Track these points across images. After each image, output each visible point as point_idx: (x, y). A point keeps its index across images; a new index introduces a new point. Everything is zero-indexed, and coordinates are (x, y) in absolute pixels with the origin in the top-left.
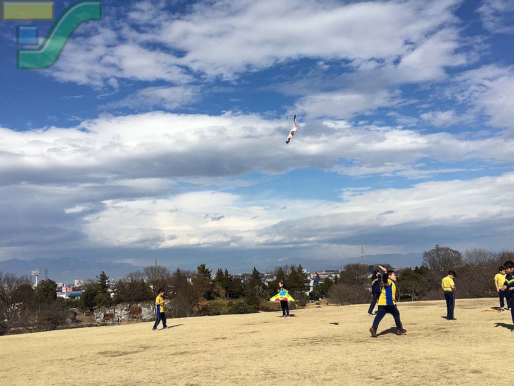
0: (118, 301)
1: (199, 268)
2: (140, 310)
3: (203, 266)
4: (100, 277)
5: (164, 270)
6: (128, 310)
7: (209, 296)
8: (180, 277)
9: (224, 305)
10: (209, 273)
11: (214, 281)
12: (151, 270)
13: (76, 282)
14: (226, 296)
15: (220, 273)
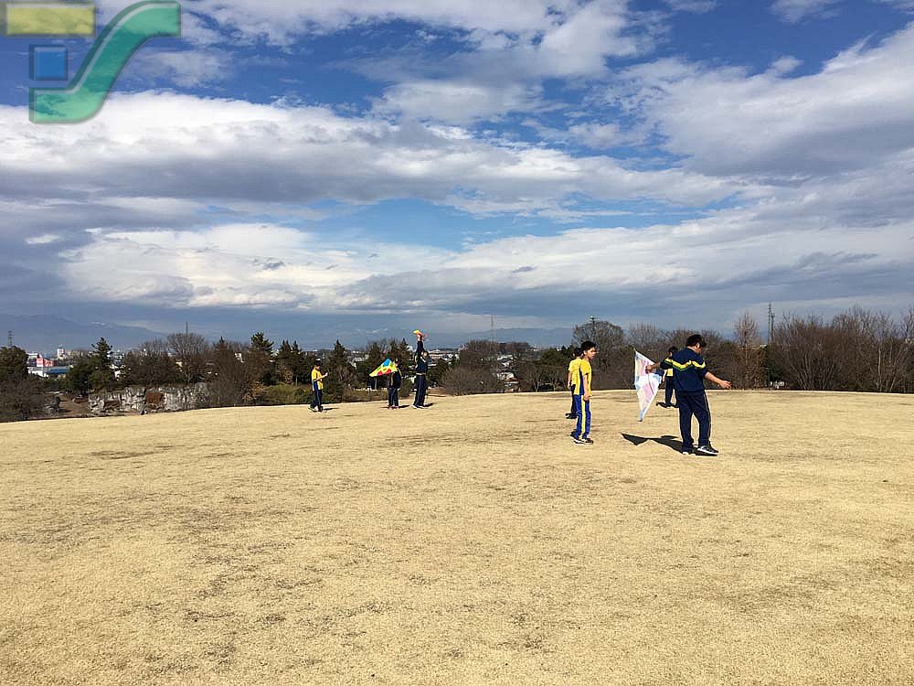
0: (127, 382)
1: (254, 339)
2: (162, 397)
3: (261, 336)
4: (97, 346)
5: (200, 340)
6: (143, 396)
7: (268, 380)
8: (224, 350)
9: (290, 393)
10: (269, 346)
11: (276, 359)
12: (177, 340)
13: (59, 352)
14: (294, 380)
15: (285, 347)
